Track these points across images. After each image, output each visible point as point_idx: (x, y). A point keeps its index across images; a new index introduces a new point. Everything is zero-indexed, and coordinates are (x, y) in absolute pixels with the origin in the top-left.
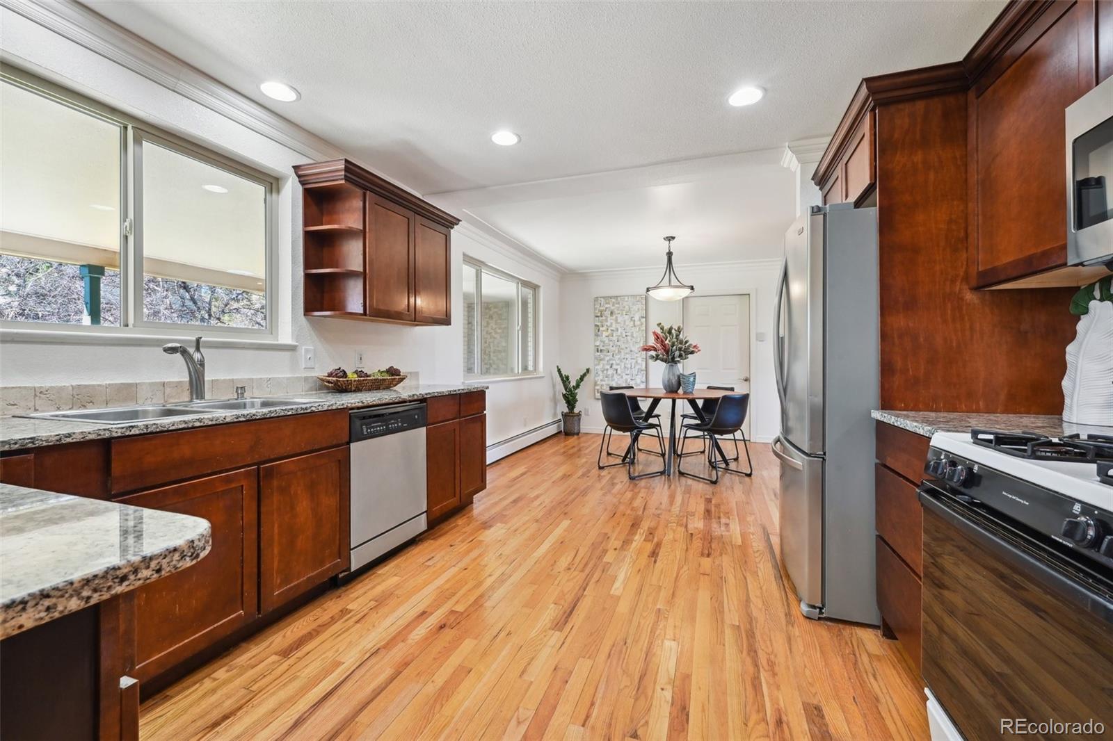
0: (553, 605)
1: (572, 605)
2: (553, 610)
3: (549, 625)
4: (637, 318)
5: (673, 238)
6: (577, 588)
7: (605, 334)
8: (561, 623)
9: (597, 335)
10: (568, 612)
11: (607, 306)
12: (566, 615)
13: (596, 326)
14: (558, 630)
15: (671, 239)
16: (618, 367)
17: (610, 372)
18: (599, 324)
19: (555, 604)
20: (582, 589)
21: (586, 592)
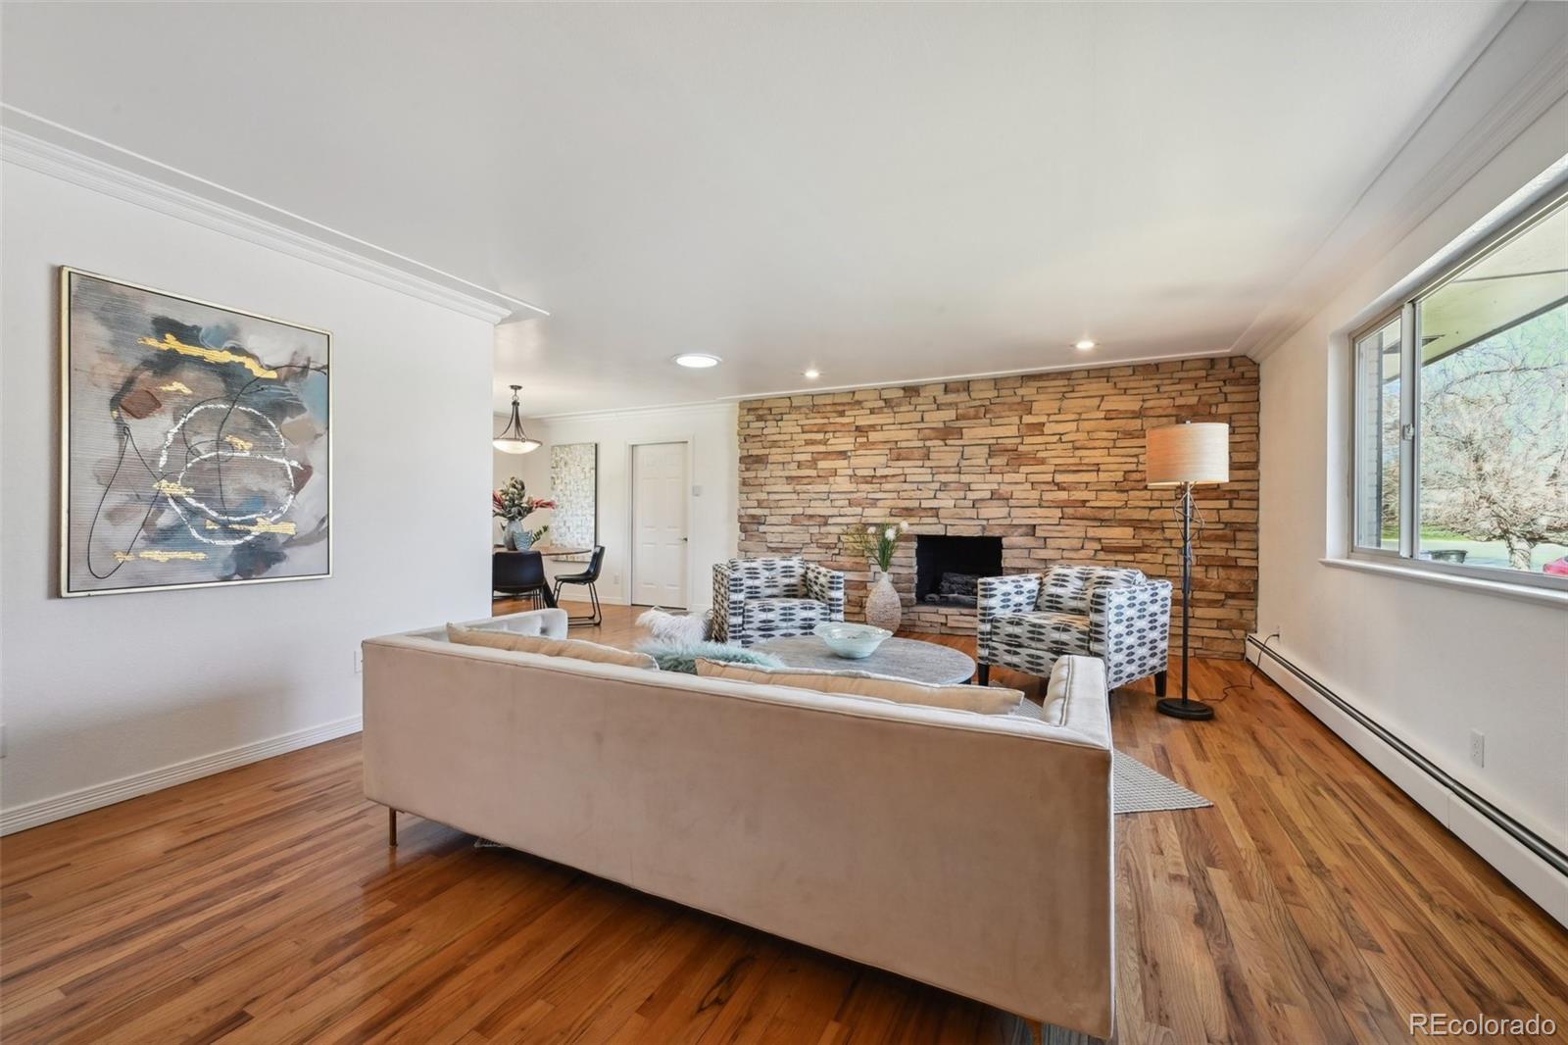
4: (587, 470)
5: (520, 388)
7: (560, 487)
9: (553, 489)
11: (562, 455)
13: (553, 478)
15: (516, 388)
16: (570, 524)
17: (563, 530)
18: (554, 476)
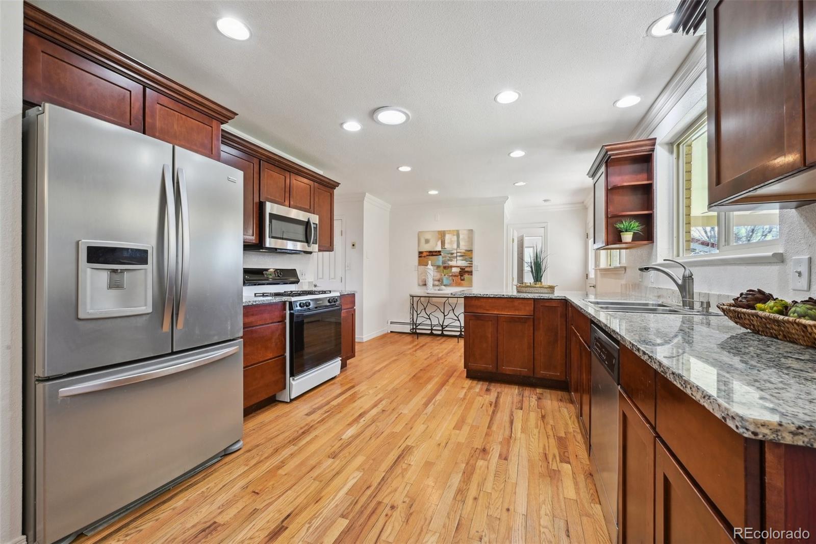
0: (412, 464)
1: (397, 463)
2: (412, 460)
3: (414, 449)
6: (389, 480)
8: (408, 450)
10: (401, 458)
12: (403, 455)
14: (409, 446)
19: (410, 464)
20: (385, 479)
21: (383, 475)
